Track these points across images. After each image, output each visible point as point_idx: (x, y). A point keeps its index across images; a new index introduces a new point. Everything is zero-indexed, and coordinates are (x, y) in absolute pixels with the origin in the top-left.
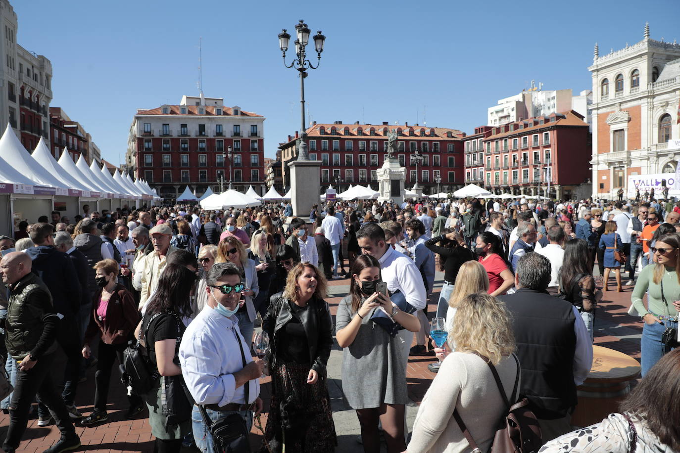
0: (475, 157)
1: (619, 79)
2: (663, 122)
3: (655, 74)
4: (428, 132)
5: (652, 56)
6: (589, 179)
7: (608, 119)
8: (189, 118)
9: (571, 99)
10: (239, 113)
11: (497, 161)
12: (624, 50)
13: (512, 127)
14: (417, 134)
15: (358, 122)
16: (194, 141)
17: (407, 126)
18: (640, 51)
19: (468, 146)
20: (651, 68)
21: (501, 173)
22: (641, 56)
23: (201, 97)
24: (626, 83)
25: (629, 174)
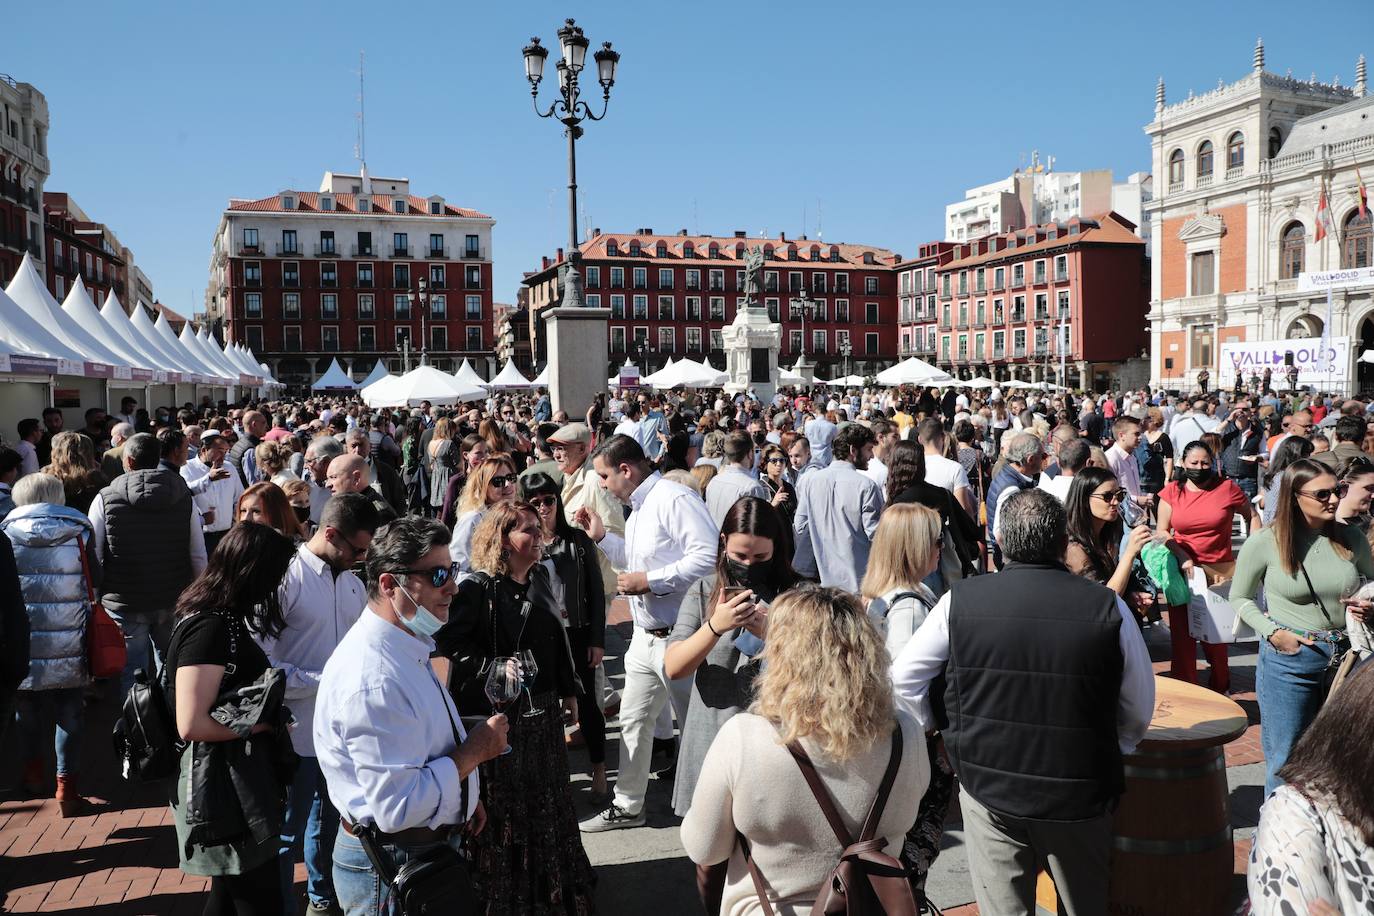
0: (920, 304)
1: (1205, 150)
2: (1289, 237)
3: (1275, 141)
4: (825, 252)
5: (1269, 106)
6: (1144, 350)
7: (1182, 230)
8: (337, 218)
9: (1110, 191)
10: (442, 210)
11: (963, 312)
12: (1214, 93)
13: (992, 245)
14: (804, 256)
15: (685, 231)
16: (347, 267)
17: (783, 240)
18: (1245, 95)
19: (906, 282)
20: (1267, 130)
21: (971, 337)
22: (1247, 105)
23: (362, 176)
24: (1219, 160)
25: (1222, 341)
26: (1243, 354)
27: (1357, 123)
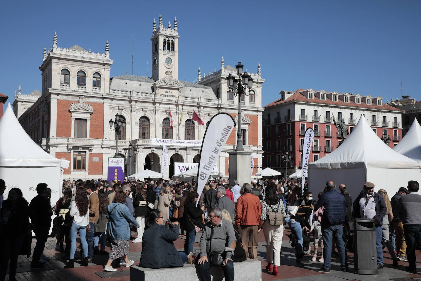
7: (71, 106)
22: (106, 64)
24: (89, 81)
25: (90, 159)
26: (183, 167)
27: (138, 86)
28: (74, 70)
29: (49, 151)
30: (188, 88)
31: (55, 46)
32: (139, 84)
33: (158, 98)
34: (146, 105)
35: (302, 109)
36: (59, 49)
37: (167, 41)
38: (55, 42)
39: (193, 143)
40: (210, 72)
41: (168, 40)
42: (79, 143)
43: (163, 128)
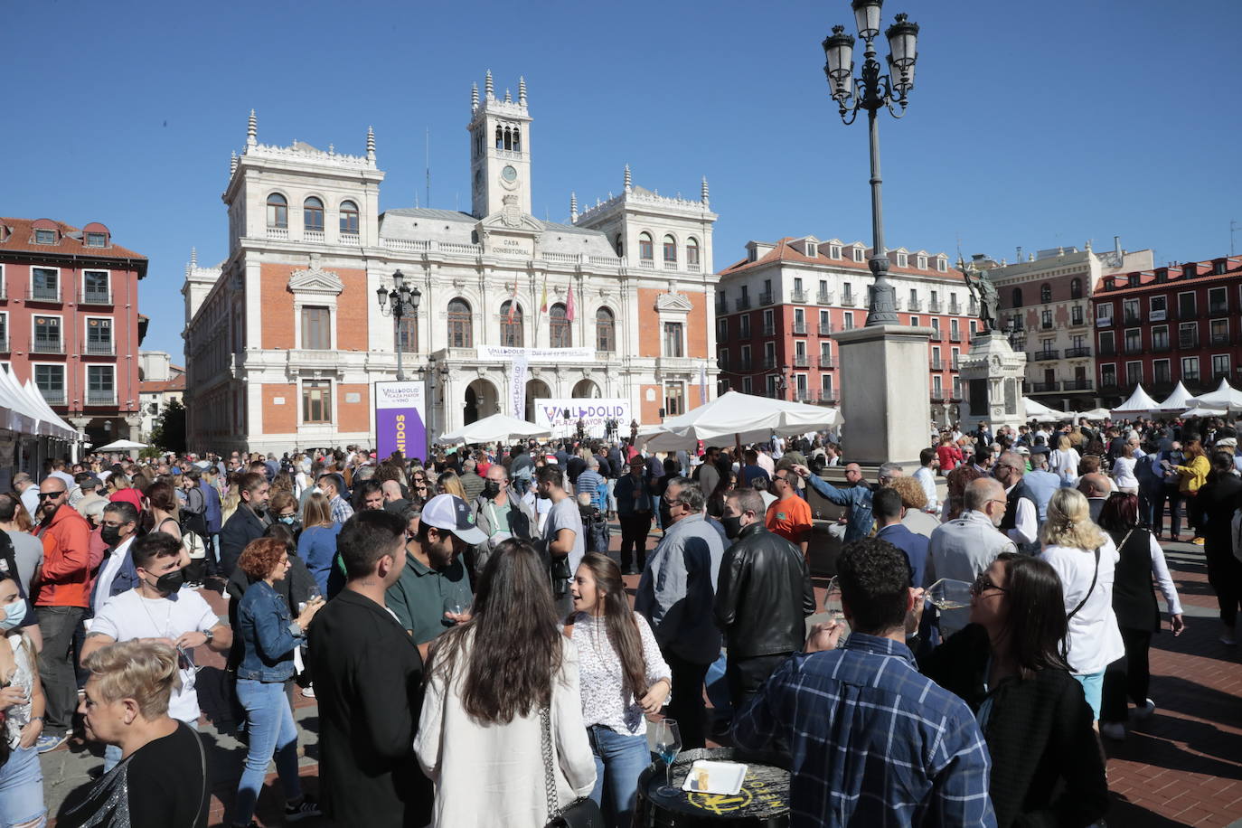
1: (314, 205)
7: (293, 278)
24: (332, 219)
25: (341, 397)
26: (555, 409)
27: (443, 231)
28: (297, 194)
29: (247, 381)
30: (556, 235)
31: (252, 140)
32: (445, 226)
33: (489, 256)
34: (462, 272)
35: (796, 279)
36: (261, 147)
37: (504, 129)
38: (252, 132)
39: (571, 354)
40: (598, 201)
41: (507, 128)
42: (314, 361)
43: (502, 324)
